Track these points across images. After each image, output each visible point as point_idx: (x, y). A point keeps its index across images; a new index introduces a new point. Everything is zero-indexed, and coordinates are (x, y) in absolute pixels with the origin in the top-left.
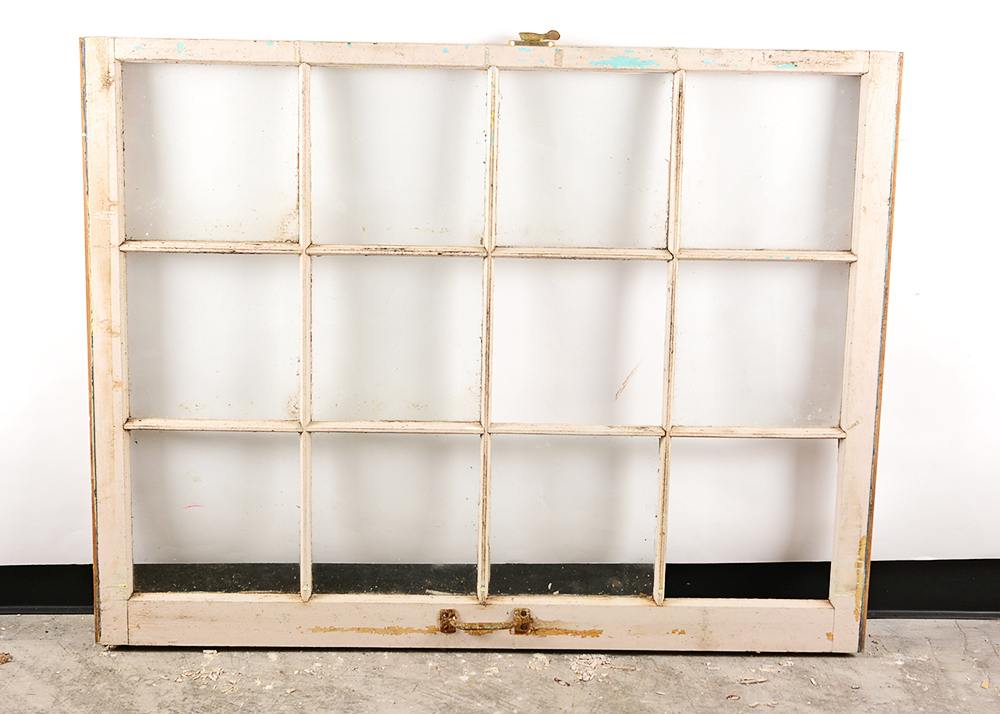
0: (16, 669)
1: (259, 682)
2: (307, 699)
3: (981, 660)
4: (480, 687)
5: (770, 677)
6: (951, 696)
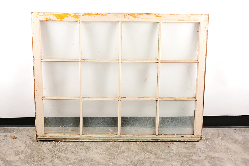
0: (17, 140)
1: (68, 144)
2: (78, 148)
3: (222, 138)
4: (115, 145)
6: (215, 146)
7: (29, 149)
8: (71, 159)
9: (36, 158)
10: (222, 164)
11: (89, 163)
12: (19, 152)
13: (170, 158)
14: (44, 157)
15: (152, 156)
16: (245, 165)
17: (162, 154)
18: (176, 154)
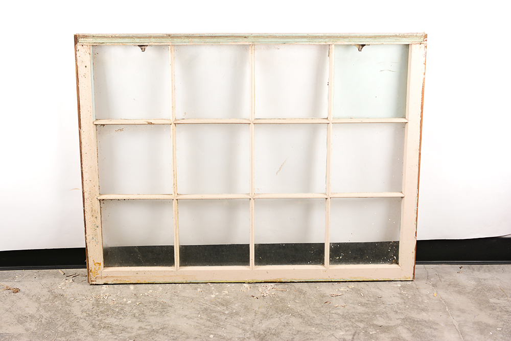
0: (21, 296)
1: (125, 300)
2: (145, 307)
3: (434, 283)
4: (219, 300)
5: (344, 293)
6: (420, 300)
7: (47, 312)
8: (132, 328)
9: (61, 329)
10: (435, 333)
11: (168, 336)
12: (25, 318)
13: (331, 324)
14: (77, 326)
15: (295, 321)
16: (481, 334)
17: (314, 317)
18: (344, 317)
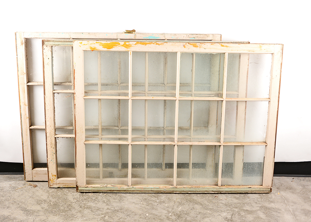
0: (38, 189)
3: (278, 187)
6: (270, 196)
7: (53, 198)
8: (103, 209)
9: (62, 208)
10: (279, 215)
11: (124, 214)
12: (41, 202)
13: (219, 209)
14: (71, 206)
15: (198, 207)
16: (306, 216)
17: (209, 205)
18: (226, 205)
